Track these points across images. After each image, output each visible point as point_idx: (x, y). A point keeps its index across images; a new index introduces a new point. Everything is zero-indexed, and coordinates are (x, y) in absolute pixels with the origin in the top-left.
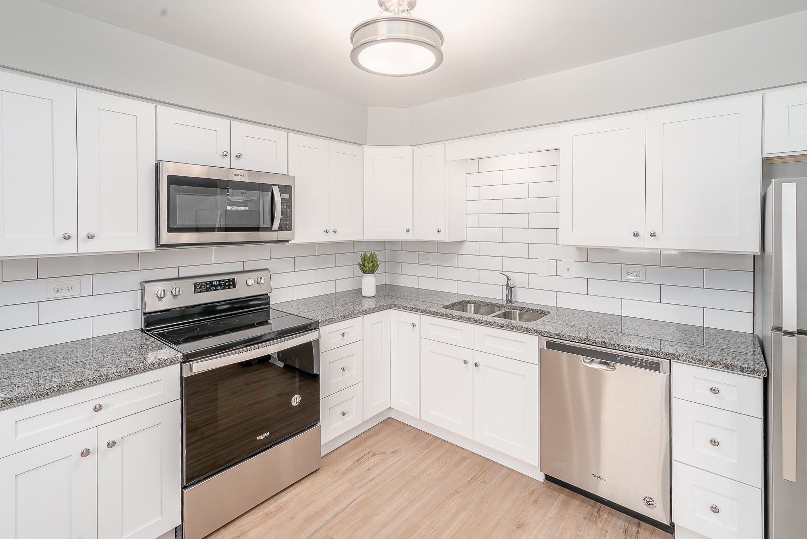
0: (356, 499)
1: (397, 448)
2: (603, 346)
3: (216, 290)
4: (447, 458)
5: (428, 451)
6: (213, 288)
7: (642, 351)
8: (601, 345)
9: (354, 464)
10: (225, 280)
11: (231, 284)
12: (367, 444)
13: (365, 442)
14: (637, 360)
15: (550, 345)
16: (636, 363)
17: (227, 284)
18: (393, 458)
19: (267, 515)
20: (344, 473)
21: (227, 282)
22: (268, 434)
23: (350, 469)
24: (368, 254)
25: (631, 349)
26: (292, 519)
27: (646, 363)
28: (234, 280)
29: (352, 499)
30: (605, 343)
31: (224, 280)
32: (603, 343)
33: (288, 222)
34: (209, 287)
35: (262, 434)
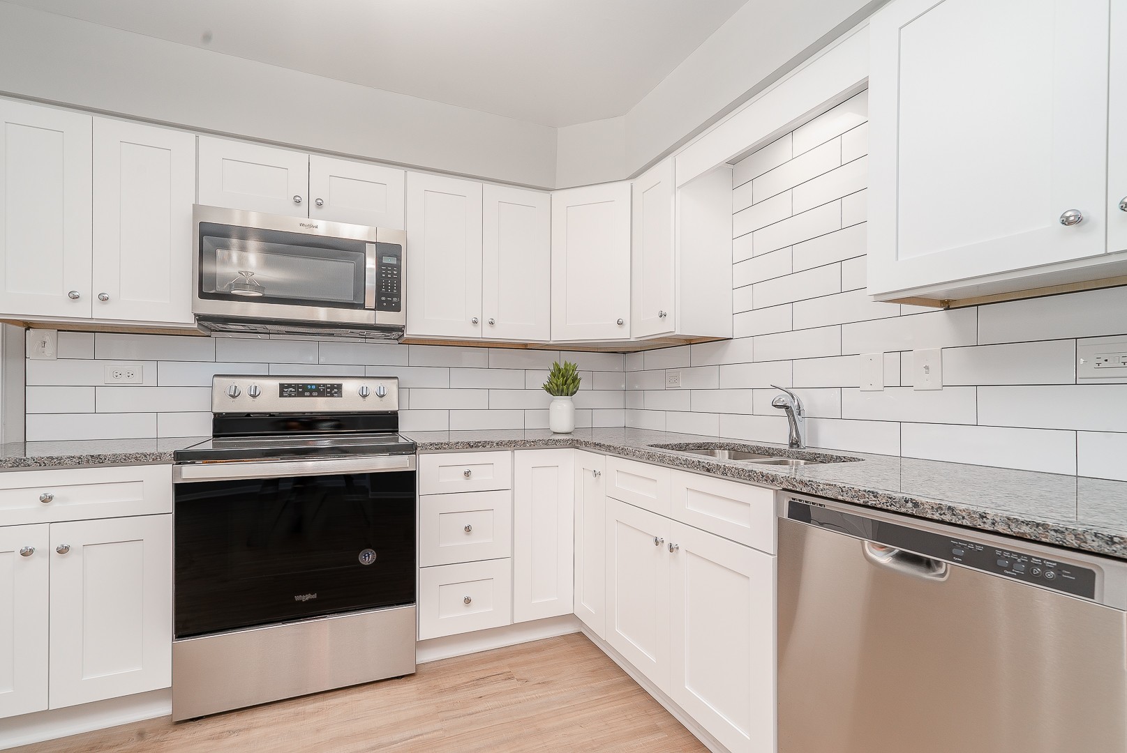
0: (421, 735)
1: (551, 679)
2: (910, 512)
3: (311, 396)
4: (625, 718)
5: (599, 697)
6: (307, 394)
7: (1025, 529)
8: (903, 510)
9: (468, 682)
10: (327, 384)
11: (333, 391)
12: (512, 661)
13: (511, 657)
14: (1014, 556)
15: (800, 512)
16: (1010, 568)
17: (329, 390)
18: (532, 692)
19: (298, 714)
20: (442, 692)
21: (328, 388)
22: (315, 596)
23: (455, 689)
24: (562, 366)
25: (989, 522)
26: (318, 731)
27: (1045, 568)
28: (339, 387)
29: (419, 731)
30: (916, 505)
31: (324, 385)
32: (910, 505)
33: (395, 299)
34: (302, 391)
35: (304, 593)
